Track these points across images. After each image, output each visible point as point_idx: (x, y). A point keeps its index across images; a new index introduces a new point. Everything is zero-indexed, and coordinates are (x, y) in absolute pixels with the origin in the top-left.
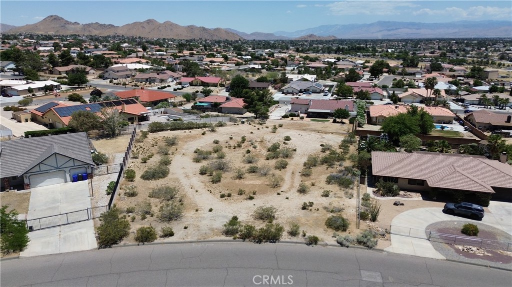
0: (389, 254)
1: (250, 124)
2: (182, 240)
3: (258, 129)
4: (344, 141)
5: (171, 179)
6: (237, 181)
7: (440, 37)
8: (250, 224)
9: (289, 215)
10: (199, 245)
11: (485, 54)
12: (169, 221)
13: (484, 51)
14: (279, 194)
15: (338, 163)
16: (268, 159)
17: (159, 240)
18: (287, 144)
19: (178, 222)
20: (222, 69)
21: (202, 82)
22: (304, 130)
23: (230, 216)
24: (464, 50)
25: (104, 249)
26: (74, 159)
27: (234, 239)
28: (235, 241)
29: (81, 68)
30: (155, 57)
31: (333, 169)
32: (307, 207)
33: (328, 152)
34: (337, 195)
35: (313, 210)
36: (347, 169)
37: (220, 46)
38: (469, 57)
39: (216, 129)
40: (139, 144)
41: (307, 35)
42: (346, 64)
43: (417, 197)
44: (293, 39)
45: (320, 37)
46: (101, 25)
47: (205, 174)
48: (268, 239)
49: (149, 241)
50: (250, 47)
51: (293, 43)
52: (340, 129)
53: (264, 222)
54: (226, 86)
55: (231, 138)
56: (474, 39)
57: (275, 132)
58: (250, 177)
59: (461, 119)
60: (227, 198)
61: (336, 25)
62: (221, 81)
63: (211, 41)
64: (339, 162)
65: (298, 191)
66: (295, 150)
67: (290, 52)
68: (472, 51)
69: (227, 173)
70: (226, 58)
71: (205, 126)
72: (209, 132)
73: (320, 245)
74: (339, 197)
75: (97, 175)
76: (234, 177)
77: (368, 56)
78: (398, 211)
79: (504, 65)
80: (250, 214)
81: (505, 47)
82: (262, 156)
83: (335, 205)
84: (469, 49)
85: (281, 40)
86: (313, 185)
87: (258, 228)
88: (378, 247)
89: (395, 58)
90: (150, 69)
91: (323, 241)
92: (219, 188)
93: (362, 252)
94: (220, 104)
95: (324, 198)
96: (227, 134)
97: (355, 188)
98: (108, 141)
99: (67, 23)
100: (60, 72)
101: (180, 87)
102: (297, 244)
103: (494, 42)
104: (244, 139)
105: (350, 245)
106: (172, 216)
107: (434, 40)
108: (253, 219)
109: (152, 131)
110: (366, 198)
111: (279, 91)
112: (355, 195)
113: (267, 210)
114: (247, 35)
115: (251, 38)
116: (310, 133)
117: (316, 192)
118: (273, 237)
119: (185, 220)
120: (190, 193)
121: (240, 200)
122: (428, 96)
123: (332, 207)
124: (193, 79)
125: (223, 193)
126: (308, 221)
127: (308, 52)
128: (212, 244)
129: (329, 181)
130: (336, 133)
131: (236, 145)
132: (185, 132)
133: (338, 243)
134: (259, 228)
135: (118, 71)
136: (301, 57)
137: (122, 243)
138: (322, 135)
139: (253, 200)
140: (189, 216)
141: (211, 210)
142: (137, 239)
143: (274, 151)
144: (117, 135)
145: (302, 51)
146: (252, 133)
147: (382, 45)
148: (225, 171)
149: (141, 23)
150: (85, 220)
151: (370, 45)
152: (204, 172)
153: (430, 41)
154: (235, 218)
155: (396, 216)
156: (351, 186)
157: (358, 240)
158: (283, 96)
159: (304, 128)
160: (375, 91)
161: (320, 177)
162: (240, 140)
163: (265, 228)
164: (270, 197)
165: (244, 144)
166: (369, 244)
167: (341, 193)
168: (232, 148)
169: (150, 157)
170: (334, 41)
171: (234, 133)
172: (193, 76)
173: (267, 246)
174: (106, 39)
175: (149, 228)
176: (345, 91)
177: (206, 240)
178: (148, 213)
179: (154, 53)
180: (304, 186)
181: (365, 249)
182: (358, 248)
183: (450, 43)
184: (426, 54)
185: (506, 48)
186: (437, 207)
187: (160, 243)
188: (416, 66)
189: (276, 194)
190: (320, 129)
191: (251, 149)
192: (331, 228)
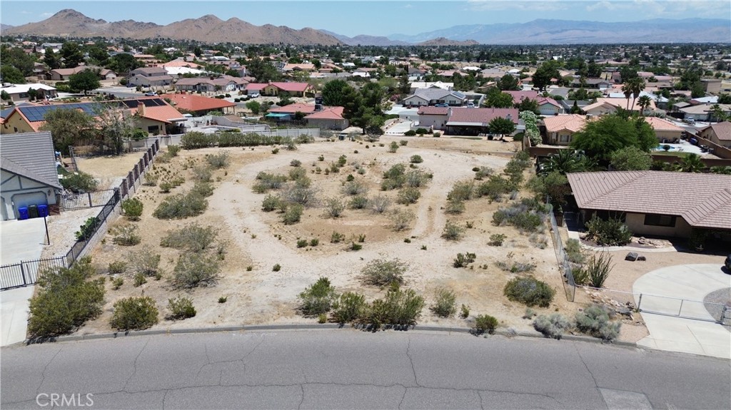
0: (650, 352)
1: (353, 141)
2: (210, 326)
3: (367, 147)
4: (511, 164)
5: (208, 218)
6: (330, 221)
7: (625, 42)
8: (354, 292)
9: (429, 276)
10: (247, 336)
11: (693, 63)
12: (191, 288)
13: (691, 59)
14: (407, 241)
15: (508, 196)
16: (384, 189)
17: (162, 325)
18: (415, 168)
19: (209, 290)
20: (311, 77)
21: (280, 90)
22: (443, 149)
23: (315, 279)
24: (662, 58)
25: (39, 344)
26: (20, 176)
27: (321, 322)
28: (324, 327)
29: (94, 70)
30: (212, 63)
31: (499, 204)
32: (464, 264)
33: (486, 180)
34: (516, 244)
35: (476, 268)
36: (525, 202)
37: (309, 52)
38: (671, 66)
39: (297, 146)
40: (161, 165)
41: (435, 38)
42: (495, 72)
43: (665, 248)
44: (415, 45)
45: (453, 42)
46: (137, 24)
47: (272, 210)
48: (392, 322)
49: (140, 328)
50: (353, 53)
51: (414, 49)
52: (501, 148)
53: (382, 289)
54: (316, 96)
55: (322, 159)
56: (675, 45)
57: (395, 152)
58: (353, 215)
59: (693, 136)
60: (311, 247)
61: (478, 25)
62: (308, 88)
63: (296, 46)
64: (507, 193)
65: (443, 236)
66: (431, 176)
67: (412, 59)
68: (674, 59)
69: (312, 210)
70: (318, 65)
71: (278, 141)
72: (285, 150)
73: (501, 334)
74: (521, 246)
75: (69, 209)
76: (323, 215)
77: (526, 64)
78: (637, 270)
79: (724, 76)
80: (354, 275)
81: (721, 53)
82: (374, 185)
83: (517, 260)
84: (669, 56)
85: (397, 46)
86: (470, 227)
87: (369, 300)
88: (622, 338)
89: (565, 67)
90: (202, 74)
91: (505, 326)
92: (297, 231)
93: (589, 348)
94: (305, 115)
95: (494, 248)
96: (315, 153)
97: (547, 231)
98: (108, 159)
99: (88, 20)
100: (61, 76)
101: (245, 97)
102: (452, 333)
103: (705, 47)
104: (342, 161)
105: (564, 335)
106: (197, 280)
107: (618, 45)
108: (359, 285)
109: (188, 147)
110: (571, 248)
111: (398, 104)
112: (550, 243)
113: (389, 266)
114: (349, 39)
115: (355, 44)
116: (453, 153)
117: (477, 239)
118: (402, 319)
119: (224, 286)
120: (240, 239)
121: (335, 252)
122: (630, 109)
123: (513, 263)
124: (265, 85)
125: (303, 239)
126: (469, 288)
127: (438, 59)
128: (273, 333)
129: (498, 220)
130: (496, 154)
131: (330, 170)
132: (244, 149)
133: (537, 329)
134: (372, 300)
135: (150, 75)
136: (428, 65)
137: (81, 331)
138: (474, 156)
139: (360, 251)
140: (231, 279)
141: (277, 269)
142: (114, 324)
143: (394, 177)
144: (126, 152)
145: (430, 58)
146: (356, 152)
147: (543, 51)
148: (308, 207)
149: (194, 21)
150: (18, 287)
151: (526, 52)
152: (270, 206)
153: (611, 47)
154: (324, 283)
155: (636, 279)
156: (540, 228)
157: (579, 324)
158: (405, 109)
159: (443, 146)
160: (546, 102)
161: (481, 215)
162: (336, 160)
163: (384, 300)
164: (392, 246)
165: (343, 168)
166: (604, 331)
167: (524, 239)
168: (323, 172)
169: (177, 184)
170: (474, 47)
171: (327, 152)
172: (266, 82)
173: (389, 337)
174: (144, 43)
175: (142, 300)
176: (500, 102)
177: (261, 325)
178: (149, 273)
179: (212, 58)
180: (454, 227)
181: (596, 342)
182: (580, 339)
183: (641, 48)
184: (609, 62)
185: (723, 55)
186: (707, 263)
187: (164, 332)
188: (598, 76)
189: (402, 242)
190: (470, 148)
191: (355, 174)
192: (517, 300)
